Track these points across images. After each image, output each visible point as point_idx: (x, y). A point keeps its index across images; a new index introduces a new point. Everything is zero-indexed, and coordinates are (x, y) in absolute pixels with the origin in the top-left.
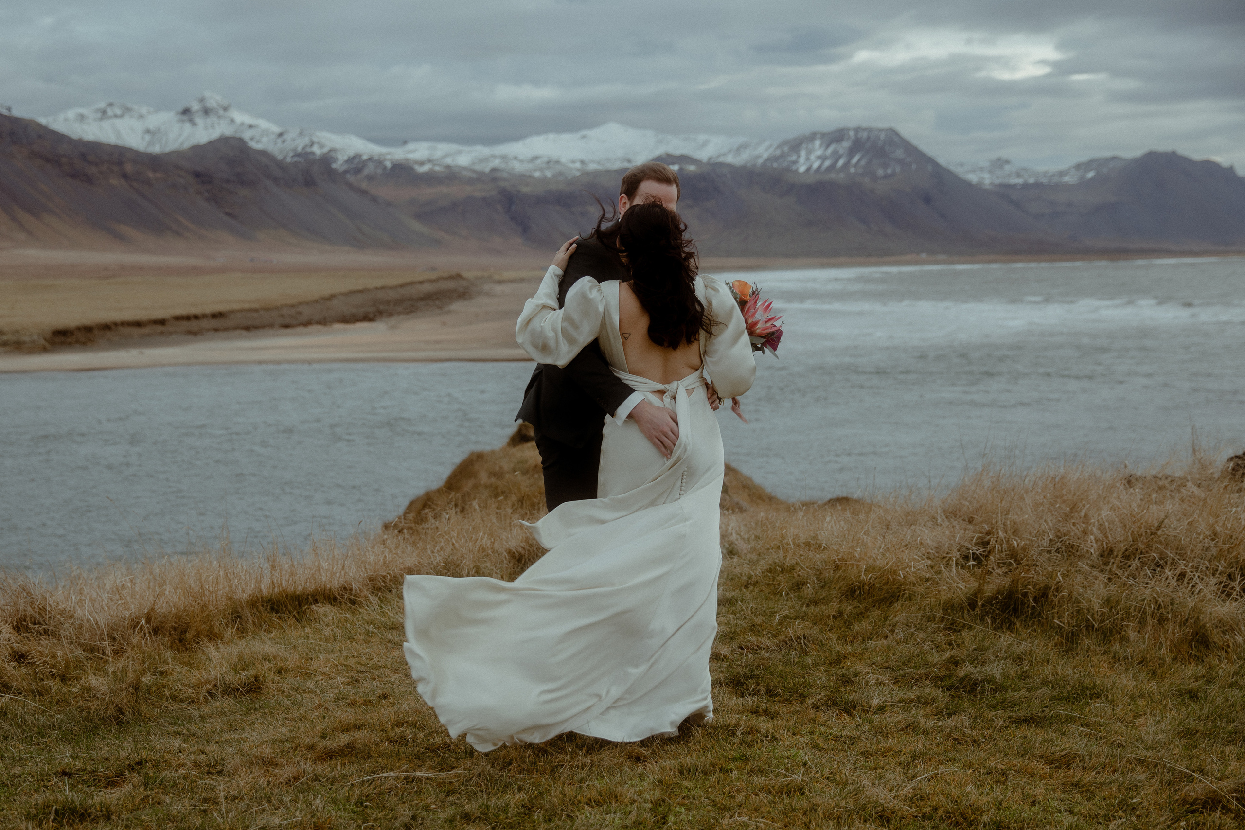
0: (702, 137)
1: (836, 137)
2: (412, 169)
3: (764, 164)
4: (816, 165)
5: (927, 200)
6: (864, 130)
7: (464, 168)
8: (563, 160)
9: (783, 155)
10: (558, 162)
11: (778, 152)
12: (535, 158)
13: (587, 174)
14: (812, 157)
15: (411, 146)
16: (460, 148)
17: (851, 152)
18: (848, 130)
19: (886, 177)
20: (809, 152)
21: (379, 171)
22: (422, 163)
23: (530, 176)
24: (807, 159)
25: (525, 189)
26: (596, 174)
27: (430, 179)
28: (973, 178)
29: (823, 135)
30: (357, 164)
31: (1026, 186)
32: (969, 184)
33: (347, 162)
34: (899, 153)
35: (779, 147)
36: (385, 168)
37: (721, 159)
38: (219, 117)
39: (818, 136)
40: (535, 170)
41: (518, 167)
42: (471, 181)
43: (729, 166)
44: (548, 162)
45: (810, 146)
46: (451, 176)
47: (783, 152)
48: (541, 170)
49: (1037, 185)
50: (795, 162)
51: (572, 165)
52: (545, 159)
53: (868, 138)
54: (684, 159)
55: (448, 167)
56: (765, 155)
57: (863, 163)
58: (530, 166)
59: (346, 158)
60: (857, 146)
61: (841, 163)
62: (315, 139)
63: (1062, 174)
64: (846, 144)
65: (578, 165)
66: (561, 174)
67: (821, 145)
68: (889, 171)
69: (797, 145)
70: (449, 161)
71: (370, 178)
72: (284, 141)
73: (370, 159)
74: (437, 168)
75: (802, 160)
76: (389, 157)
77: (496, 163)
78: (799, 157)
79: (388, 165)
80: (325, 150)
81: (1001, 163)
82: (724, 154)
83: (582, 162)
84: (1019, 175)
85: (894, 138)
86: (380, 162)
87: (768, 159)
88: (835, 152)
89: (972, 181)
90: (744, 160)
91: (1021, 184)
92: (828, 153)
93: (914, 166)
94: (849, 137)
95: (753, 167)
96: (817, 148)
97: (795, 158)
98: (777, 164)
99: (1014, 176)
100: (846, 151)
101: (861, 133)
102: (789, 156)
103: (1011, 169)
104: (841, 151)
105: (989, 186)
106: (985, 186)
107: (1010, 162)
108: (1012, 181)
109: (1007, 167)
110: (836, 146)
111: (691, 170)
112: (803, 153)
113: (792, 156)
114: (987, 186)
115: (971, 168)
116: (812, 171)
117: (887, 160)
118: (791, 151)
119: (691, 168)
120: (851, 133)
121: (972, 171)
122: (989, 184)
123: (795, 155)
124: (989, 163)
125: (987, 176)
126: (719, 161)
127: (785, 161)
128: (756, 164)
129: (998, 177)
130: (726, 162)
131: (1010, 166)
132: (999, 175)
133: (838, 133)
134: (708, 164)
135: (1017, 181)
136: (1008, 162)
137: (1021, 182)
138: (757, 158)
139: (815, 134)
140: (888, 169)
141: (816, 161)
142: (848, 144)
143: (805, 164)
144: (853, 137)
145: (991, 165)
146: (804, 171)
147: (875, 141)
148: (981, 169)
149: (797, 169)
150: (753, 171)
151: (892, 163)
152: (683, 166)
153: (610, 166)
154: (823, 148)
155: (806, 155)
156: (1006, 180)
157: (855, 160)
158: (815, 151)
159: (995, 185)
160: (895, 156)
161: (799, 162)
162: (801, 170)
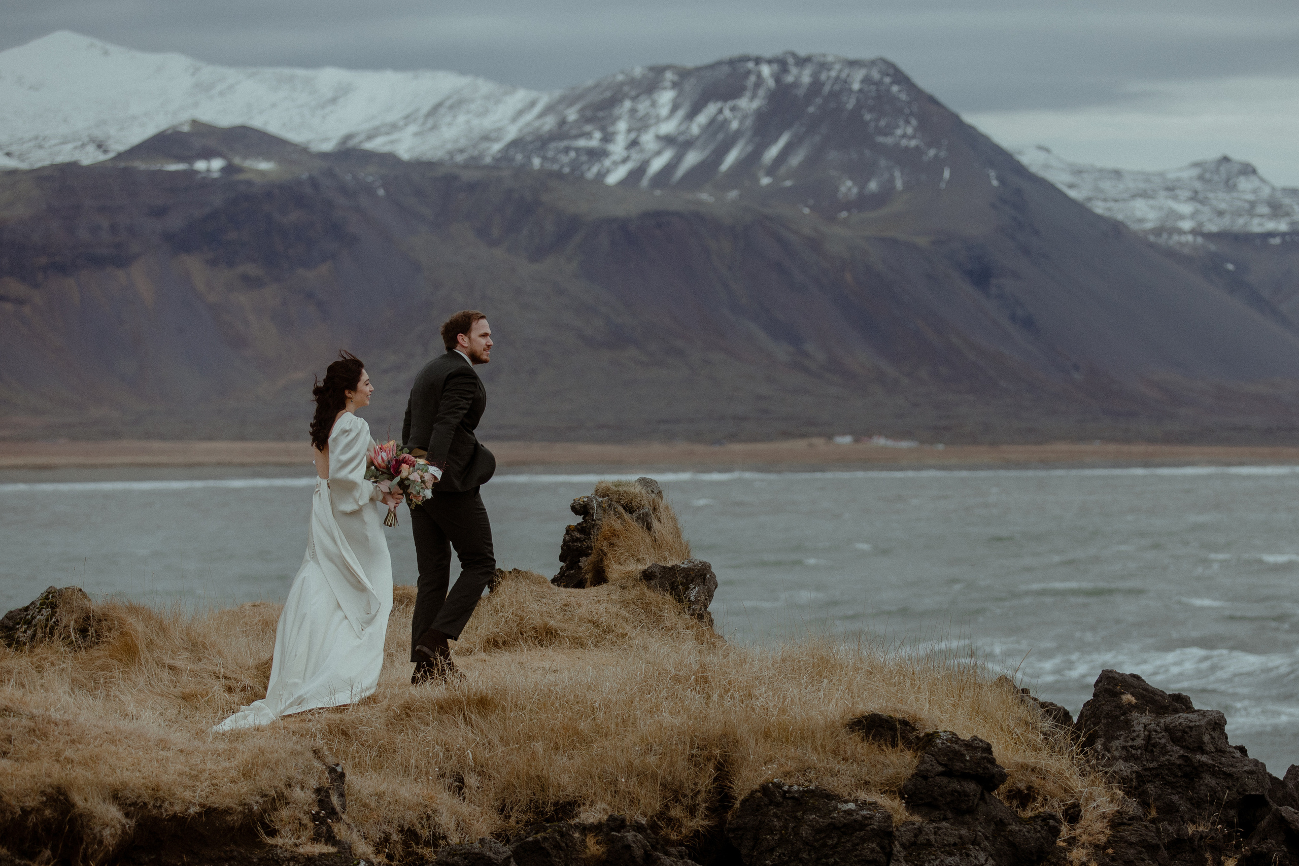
3: (505, 157)
4: (657, 165)
6: (802, 62)
9: (561, 132)
11: (549, 123)
14: (648, 139)
17: (765, 128)
18: (758, 61)
19: (864, 202)
20: (641, 124)
24: (634, 144)
29: (684, 74)
35: (549, 109)
37: (377, 144)
39: (669, 76)
43: (389, 160)
45: (643, 106)
47: (563, 122)
50: (596, 155)
53: (816, 86)
54: (245, 139)
56: (512, 133)
57: (795, 160)
60: (782, 107)
61: (731, 158)
64: (748, 104)
67: (675, 108)
68: (873, 186)
75: (618, 148)
78: (608, 138)
82: (394, 127)
84: (1277, 209)
85: (892, 89)
87: (515, 144)
88: (714, 126)
89: (1141, 221)
90: (449, 146)
91: (1283, 235)
92: (695, 129)
93: (947, 174)
94: (760, 81)
95: (466, 166)
96: (664, 111)
97: (594, 142)
98: (544, 158)
99: (1265, 210)
100: (749, 122)
101: (794, 70)
102: (583, 135)
103: (1255, 191)
104: (735, 125)
105: (1190, 238)
106: (1176, 238)
107: (1254, 171)
108: (1257, 226)
109: (1245, 184)
110: (721, 111)
111: (262, 173)
112: (622, 126)
113: (588, 135)
114: (1183, 239)
115: (1142, 185)
116: (645, 182)
117: (867, 152)
118: (589, 120)
119: (264, 166)
120: (766, 70)
121: (1144, 194)
122: (1194, 232)
123: (598, 135)
124: (1195, 172)
125: (1186, 209)
126: (369, 146)
127: (567, 150)
128: (481, 156)
129: (1221, 213)
130: (386, 149)
131: (1254, 183)
132: (1223, 206)
133: (726, 69)
134: (324, 156)
135: (1270, 226)
136: (1248, 170)
137: (1283, 226)
138: (486, 138)
139: (658, 71)
140: (869, 180)
141: (658, 153)
142: (755, 104)
143: (625, 161)
144: (771, 83)
145: (1201, 178)
146: (623, 183)
147: (834, 95)
148: (1171, 189)
149: (601, 175)
150: (455, 178)
151: (883, 163)
152: (237, 161)
153: (40, 159)
154: (681, 113)
155: (629, 131)
156: (1241, 221)
157: (773, 151)
158: (659, 120)
159: (1209, 236)
160: (889, 140)
161: (605, 154)
162: (613, 179)
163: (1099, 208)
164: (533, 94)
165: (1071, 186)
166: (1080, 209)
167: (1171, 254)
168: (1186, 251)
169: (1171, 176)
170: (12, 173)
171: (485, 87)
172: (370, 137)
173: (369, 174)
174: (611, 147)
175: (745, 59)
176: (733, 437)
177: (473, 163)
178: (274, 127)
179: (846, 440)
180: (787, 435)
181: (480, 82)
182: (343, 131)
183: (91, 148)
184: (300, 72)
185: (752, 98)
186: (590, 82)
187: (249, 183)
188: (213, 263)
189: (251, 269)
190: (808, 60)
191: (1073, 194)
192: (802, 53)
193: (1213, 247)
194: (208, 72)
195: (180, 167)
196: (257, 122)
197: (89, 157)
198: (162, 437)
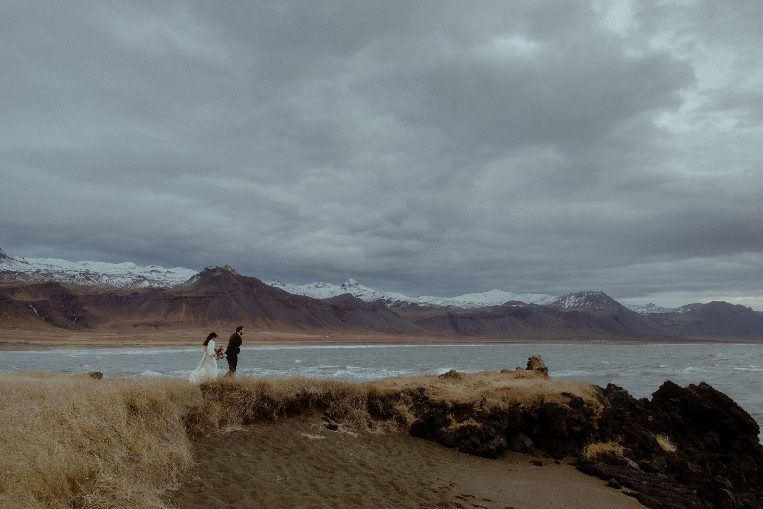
0: (529, 295)
1: (580, 295)
2: (418, 305)
3: (552, 304)
5: (616, 319)
6: (590, 292)
7: (438, 305)
8: (475, 303)
9: (559, 301)
10: (473, 303)
11: (557, 300)
12: (465, 302)
13: (482, 307)
14: (570, 302)
15: (420, 297)
16: (439, 298)
17: (586, 300)
18: (585, 292)
19: (599, 310)
20: (569, 300)
21: (406, 306)
22: (421, 303)
23: (462, 308)
24: (569, 303)
25: (457, 313)
26: (486, 308)
27: (424, 309)
28: (639, 311)
29: (575, 294)
30: (398, 304)
31: (661, 314)
32: (635, 313)
33: (395, 302)
34: (605, 301)
35: (558, 298)
36: (408, 305)
37: (535, 303)
38: (354, 287)
39: (573, 294)
40: (464, 306)
41: (458, 305)
42: (438, 310)
43: (537, 305)
44: (469, 304)
45: (570, 298)
46: (431, 308)
47: (559, 300)
48: (466, 306)
49: (666, 314)
50: (564, 304)
51: (478, 304)
52: (469, 302)
53: (592, 295)
54: (519, 302)
55: (431, 305)
56: (553, 302)
57: (590, 305)
58: (463, 305)
59: (395, 301)
60: (588, 298)
61: (581, 304)
62: (385, 295)
63: (677, 310)
65: (480, 304)
66: (473, 307)
67: (574, 299)
69: (564, 298)
70: (433, 303)
71: (403, 308)
72: (374, 295)
73: (403, 302)
74: (427, 305)
75: (567, 303)
76: (410, 301)
77: (450, 304)
78: (565, 302)
79: (409, 304)
80: (388, 299)
81: (651, 305)
82: (538, 301)
83: (482, 303)
84: (658, 310)
85: (603, 296)
86: (407, 303)
88: (579, 300)
89: (639, 312)
90: (545, 303)
91: (660, 313)
92: (577, 301)
93: (611, 306)
94: (585, 295)
95: (547, 306)
96: (572, 299)
97: (563, 303)
98: (557, 305)
99: (657, 310)
100: (584, 300)
101: (590, 293)
102: (562, 302)
103: (655, 308)
104: (582, 300)
105: (646, 314)
106: (644, 314)
107: (655, 305)
108: (656, 312)
109: (653, 307)
110: (580, 298)
111: (521, 307)
112: (567, 301)
113: (563, 302)
114: (645, 314)
115: (639, 307)
116: (570, 308)
117: (600, 304)
118: (562, 300)
119: (521, 306)
120: (586, 293)
121: (639, 308)
122: (646, 313)
123: (564, 302)
124: (646, 305)
125: (645, 310)
126: (534, 303)
127: (560, 304)
128: (549, 305)
129: (650, 311)
130: (537, 304)
131: (655, 307)
132: (650, 310)
133: (580, 293)
134: (529, 304)
135: (658, 312)
136: (654, 305)
137: (660, 312)
138: (549, 302)
139: (571, 294)
140: (600, 307)
141: (572, 304)
142: (584, 298)
143: (567, 305)
144: (587, 295)
145: (647, 306)
146: (567, 308)
147: (595, 296)
148: (643, 308)
149: (564, 307)
150: (545, 307)
151: (602, 305)
152: (518, 305)
153: (493, 305)
154: (575, 299)
155: (568, 301)
156: (653, 312)
157: (587, 303)
158: (572, 300)
159: (649, 314)
160: (603, 302)
161: (565, 304)
162: (566, 307)
163: (633, 310)
164: (555, 297)
165: (628, 308)
166: (630, 310)
167: (643, 316)
168: (645, 316)
169: (643, 306)
170: (490, 306)
171: (549, 296)
172: (534, 302)
173: (535, 307)
174: (566, 303)
175: (583, 292)
176: (583, 340)
177: (548, 305)
178: (522, 301)
179: (599, 340)
180: (590, 340)
181: (548, 295)
182: (531, 301)
183: (499, 303)
184: (525, 294)
185: (584, 297)
186: (563, 295)
187: (519, 308)
188: (515, 318)
189: (520, 318)
190: (591, 292)
191: (629, 308)
192: (591, 291)
193: (649, 315)
194: (514, 294)
195: (511, 306)
196: (520, 301)
197: (499, 305)
198: (510, 339)
